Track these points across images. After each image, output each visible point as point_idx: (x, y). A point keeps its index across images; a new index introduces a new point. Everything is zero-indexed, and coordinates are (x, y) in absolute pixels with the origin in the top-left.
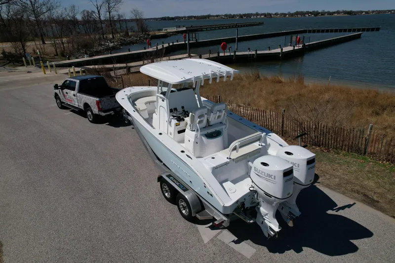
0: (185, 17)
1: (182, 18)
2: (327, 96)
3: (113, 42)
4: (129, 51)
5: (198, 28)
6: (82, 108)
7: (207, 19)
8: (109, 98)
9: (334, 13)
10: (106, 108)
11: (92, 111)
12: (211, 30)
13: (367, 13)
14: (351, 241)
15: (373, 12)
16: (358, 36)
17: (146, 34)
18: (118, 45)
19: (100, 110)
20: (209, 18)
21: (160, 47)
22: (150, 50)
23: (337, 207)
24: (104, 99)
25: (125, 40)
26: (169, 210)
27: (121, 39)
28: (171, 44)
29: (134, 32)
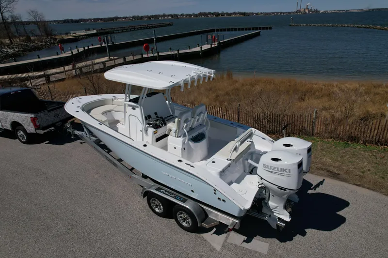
0: (90, 19)
1: (87, 20)
2: (258, 88)
3: (13, 48)
4: (39, 58)
5: (109, 30)
6: (9, 128)
7: (115, 21)
8: (47, 112)
9: (232, 14)
10: (45, 125)
11: (24, 131)
12: (119, 32)
13: (257, 14)
14: (338, 213)
15: (261, 13)
16: (258, 34)
17: (51, 38)
18: (18, 51)
19: (37, 127)
20: (116, 20)
21: (75, 52)
22: (64, 55)
23: (313, 186)
24: (41, 114)
25: (27, 46)
26: (165, 226)
27: (23, 45)
28: (86, 48)
29: (36, 36)
